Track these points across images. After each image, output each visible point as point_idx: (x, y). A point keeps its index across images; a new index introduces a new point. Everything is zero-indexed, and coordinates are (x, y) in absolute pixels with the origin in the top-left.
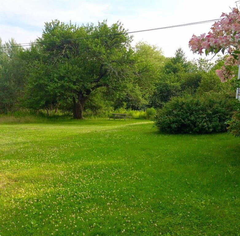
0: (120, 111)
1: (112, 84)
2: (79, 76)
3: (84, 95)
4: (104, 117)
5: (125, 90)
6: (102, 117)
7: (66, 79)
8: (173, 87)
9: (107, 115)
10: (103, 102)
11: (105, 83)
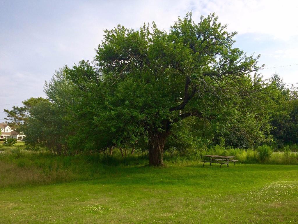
0: (216, 150)
1: (206, 110)
2: (150, 98)
3: (159, 129)
4: (195, 159)
5: (229, 118)
6: (192, 159)
7: (127, 103)
8: (280, 116)
9: (199, 155)
10: (192, 137)
11: (194, 108)
